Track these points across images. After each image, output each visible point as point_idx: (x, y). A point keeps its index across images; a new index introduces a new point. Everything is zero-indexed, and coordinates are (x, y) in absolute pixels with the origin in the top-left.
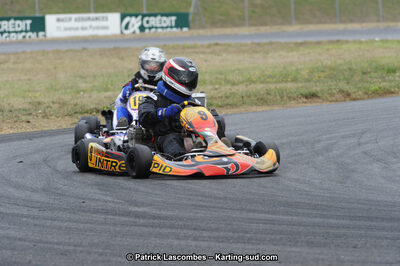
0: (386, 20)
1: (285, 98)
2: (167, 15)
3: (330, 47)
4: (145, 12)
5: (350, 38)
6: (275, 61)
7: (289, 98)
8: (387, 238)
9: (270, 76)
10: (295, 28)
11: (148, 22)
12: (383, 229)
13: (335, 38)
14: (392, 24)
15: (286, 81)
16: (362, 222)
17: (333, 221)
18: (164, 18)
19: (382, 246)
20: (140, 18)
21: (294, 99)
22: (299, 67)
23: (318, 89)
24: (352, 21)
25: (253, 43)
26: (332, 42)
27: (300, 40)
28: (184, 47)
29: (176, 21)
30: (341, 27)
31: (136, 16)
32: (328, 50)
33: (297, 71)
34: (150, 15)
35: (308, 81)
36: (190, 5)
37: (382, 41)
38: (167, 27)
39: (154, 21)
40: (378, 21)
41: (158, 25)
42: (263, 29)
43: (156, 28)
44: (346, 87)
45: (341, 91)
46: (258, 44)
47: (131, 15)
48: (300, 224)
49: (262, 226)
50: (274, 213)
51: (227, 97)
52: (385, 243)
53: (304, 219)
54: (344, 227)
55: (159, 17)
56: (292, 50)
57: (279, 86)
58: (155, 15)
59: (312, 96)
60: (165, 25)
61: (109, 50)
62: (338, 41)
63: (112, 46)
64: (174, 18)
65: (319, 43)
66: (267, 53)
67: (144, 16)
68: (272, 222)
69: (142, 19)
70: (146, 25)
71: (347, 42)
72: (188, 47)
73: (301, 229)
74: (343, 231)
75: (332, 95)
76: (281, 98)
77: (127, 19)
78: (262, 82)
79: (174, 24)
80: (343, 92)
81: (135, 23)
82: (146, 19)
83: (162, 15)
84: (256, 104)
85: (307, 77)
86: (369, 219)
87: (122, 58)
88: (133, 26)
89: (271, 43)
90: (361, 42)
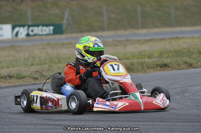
2: (47, 25)
3: (172, 41)
4: (30, 23)
7: (148, 67)
11: (32, 31)
13: (174, 36)
18: (45, 28)
20: (26, 28)
23: (168, 61)
26: (172, 38)
27: (148, 38)
28: (63, 44)
29: (53, 30)
31: (24, 26)
32: (170, 42)
34: (33, 26)
36: (63, 18)
38: (47, 35)
39: (37, 30)
41: (40, 33)
43: (39, 35)
44: (189, 60)
45: (186, 63)
46: (118, 41)
47: (20, 26)
55: (40, 28)
56: (143, 43)
58: (38, 26)
59: (164, 66)
60: (44, 33)
61: (8, 47)
62: (177, 38)
63: (9, 45)
64: (51, 28)
66: (126, 45)
67: (29, 26)
69: (28, 29)
70: (31, 33)
71: (183, 38)
72: (66, 44)
75: (179, 65)
76: (143, 67)
77: (17, 29)
79: (52, 32)
80: (187, 63)
81: (23, 32)
82: (31, 28)
83: (43, 25)
87: (18, 52)
88: (22, 34)
89: (127, 40)
90: (194, 38)
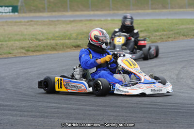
0: (114, 10)
1: (65, 47)
5: (96, 18)
6: (60, 29)
8: (113, 116)
9: (57, 37)
10: (70, 13)
12: (112, 111)
14: (116, 12)
15: (65, 39)
16: (101, 108)
17: (88, 107)
19: (111, 120)
21: (69, 48)
22: (72, 32)
24: (97, 10)
25: (49, 21)
26: (87, 20)
30: (92, 13)
33: (71, 34)
35: (76, 39)
37: (112, 20)
38: (7, 12)
40: (110, 10)
42: (54, 14)
43: (2, 13)
48: (71, 109)
49: (53, 110)
50: (59, 103)
51: (37, 47)
52: (112, 118)
53: (74, 106)
54: (93, 110)
57: (62, 41)
65: (81, 21)
68: (58, 108)
73: (72, 111)
74: (92, 112)
76: (63, 47)
78: (53, 40)
83: (5, 6)
84: (51, 50)
85: (75, 37)
86: (105, 106)
